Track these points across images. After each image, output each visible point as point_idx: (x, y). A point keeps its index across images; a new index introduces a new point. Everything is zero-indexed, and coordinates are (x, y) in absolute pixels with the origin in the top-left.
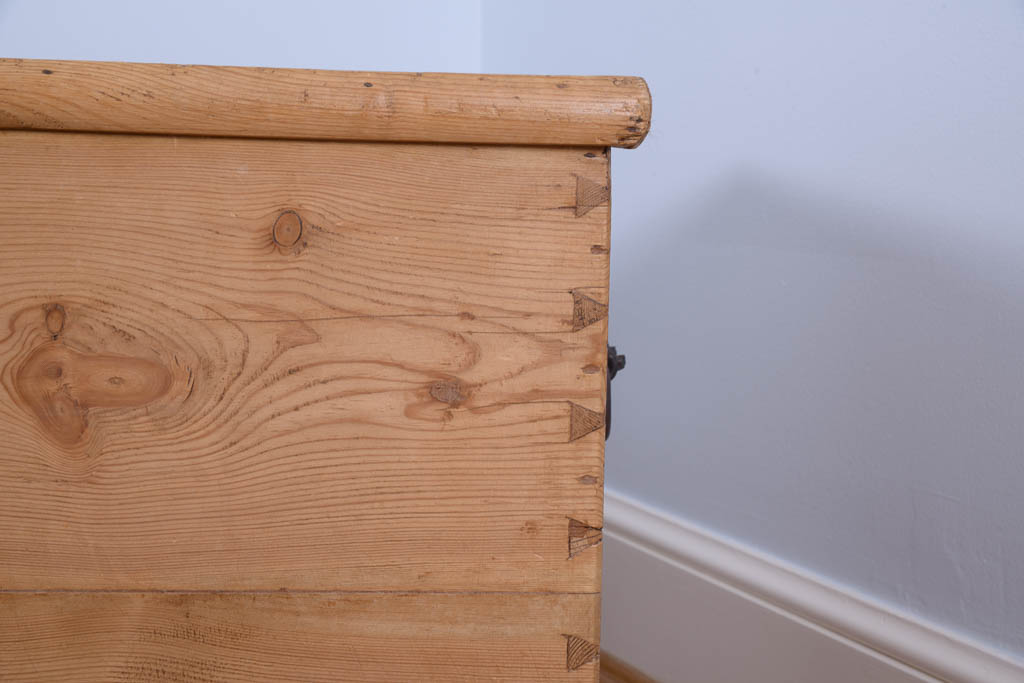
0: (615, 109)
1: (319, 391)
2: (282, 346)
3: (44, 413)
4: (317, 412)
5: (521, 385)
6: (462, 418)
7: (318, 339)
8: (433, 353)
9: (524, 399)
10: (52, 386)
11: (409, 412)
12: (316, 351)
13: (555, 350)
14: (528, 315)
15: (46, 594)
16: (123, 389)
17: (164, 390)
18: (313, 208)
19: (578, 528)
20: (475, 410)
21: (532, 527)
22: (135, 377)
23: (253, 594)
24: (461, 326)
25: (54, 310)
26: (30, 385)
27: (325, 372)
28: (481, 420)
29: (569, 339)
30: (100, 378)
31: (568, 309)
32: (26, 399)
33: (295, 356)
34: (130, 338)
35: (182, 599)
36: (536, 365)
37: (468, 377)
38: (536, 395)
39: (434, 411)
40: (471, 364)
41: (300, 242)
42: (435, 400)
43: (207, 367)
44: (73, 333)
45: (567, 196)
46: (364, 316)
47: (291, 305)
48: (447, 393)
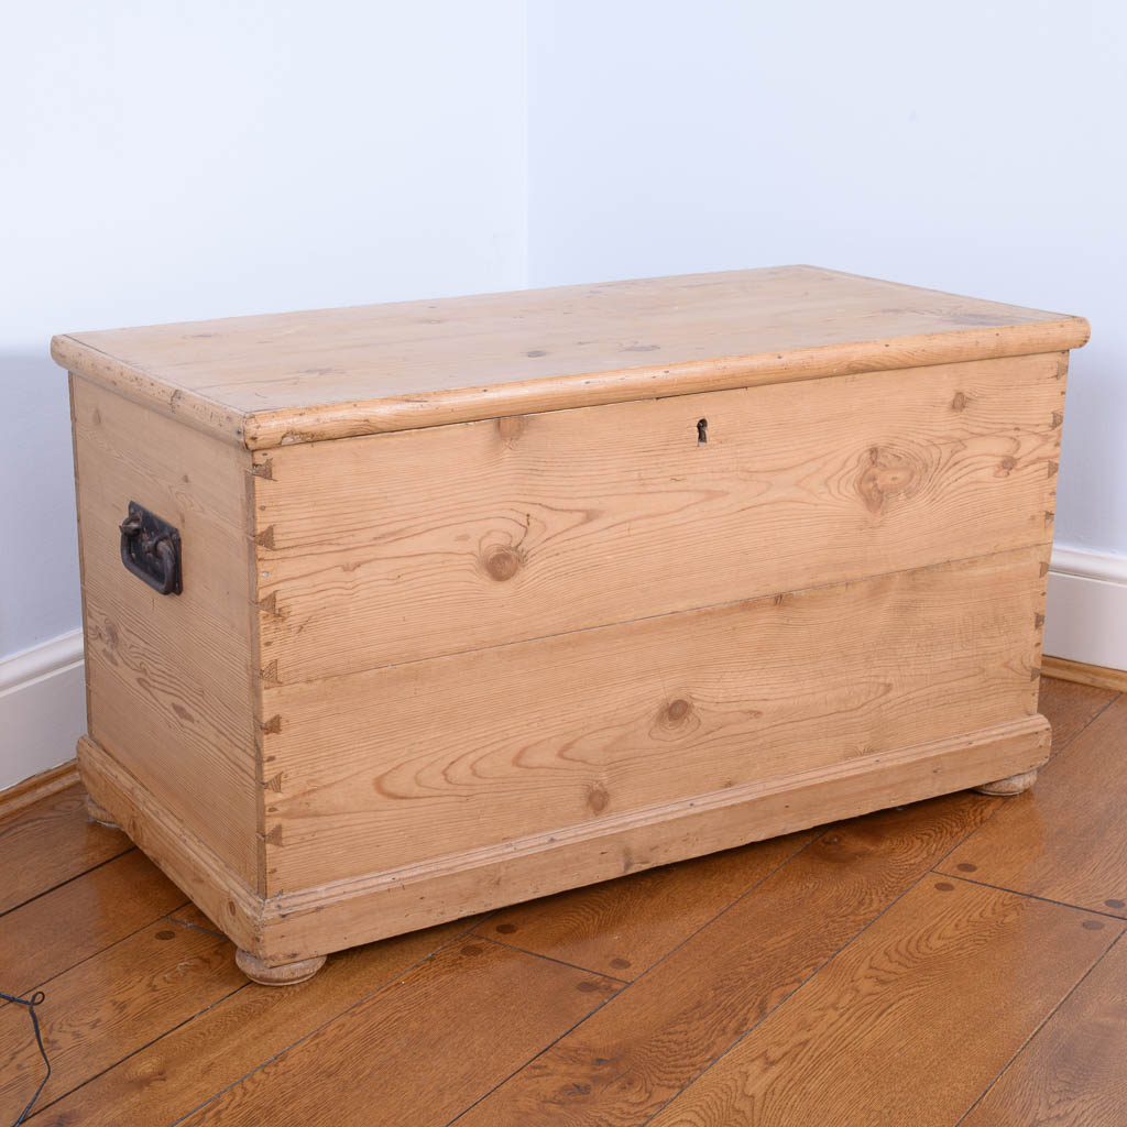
0: (1070, 333)
1: (965, 471)
2: (953, 453)
4: (964, 480)
5: (1034, 456)
6: (1013, 474)
7: (965, 448)
8: (1000, 447)
9: (1033, 463)
10: (871, 485)
11: (995, 476)
12: (966, 453)
13: (1046, 438)
14: (1038, 425)
15: (866, 579)
16: (896, 482)
17: (910, 481)
18: (966, 389)
19: (1049, 515)
20: (1018, 470)
21: (1033, 518)
22: (901, 476)
23: (937, 566)
24: (1014, 434)
25: (874, 450)
26: (863, 486)
27: (968, 462)
28: (1020, 474)
29: (1050, 433)
30: (889, 478)
31: (1051, 420)
32: (861, 492)
33: (957, 457)
34: (900, 458)
35: (914, 572)
36: (1038, 447)
37: (1016, 456)
38: (1039, 459)
39: (1004, 473)
41: (963, 406)
42: (1004, 468)
43: (926, 467)
44: (881, 460)
45: (1054, 372)
46: (982, 435)
47: (958, 434)
48: (1008, 464)
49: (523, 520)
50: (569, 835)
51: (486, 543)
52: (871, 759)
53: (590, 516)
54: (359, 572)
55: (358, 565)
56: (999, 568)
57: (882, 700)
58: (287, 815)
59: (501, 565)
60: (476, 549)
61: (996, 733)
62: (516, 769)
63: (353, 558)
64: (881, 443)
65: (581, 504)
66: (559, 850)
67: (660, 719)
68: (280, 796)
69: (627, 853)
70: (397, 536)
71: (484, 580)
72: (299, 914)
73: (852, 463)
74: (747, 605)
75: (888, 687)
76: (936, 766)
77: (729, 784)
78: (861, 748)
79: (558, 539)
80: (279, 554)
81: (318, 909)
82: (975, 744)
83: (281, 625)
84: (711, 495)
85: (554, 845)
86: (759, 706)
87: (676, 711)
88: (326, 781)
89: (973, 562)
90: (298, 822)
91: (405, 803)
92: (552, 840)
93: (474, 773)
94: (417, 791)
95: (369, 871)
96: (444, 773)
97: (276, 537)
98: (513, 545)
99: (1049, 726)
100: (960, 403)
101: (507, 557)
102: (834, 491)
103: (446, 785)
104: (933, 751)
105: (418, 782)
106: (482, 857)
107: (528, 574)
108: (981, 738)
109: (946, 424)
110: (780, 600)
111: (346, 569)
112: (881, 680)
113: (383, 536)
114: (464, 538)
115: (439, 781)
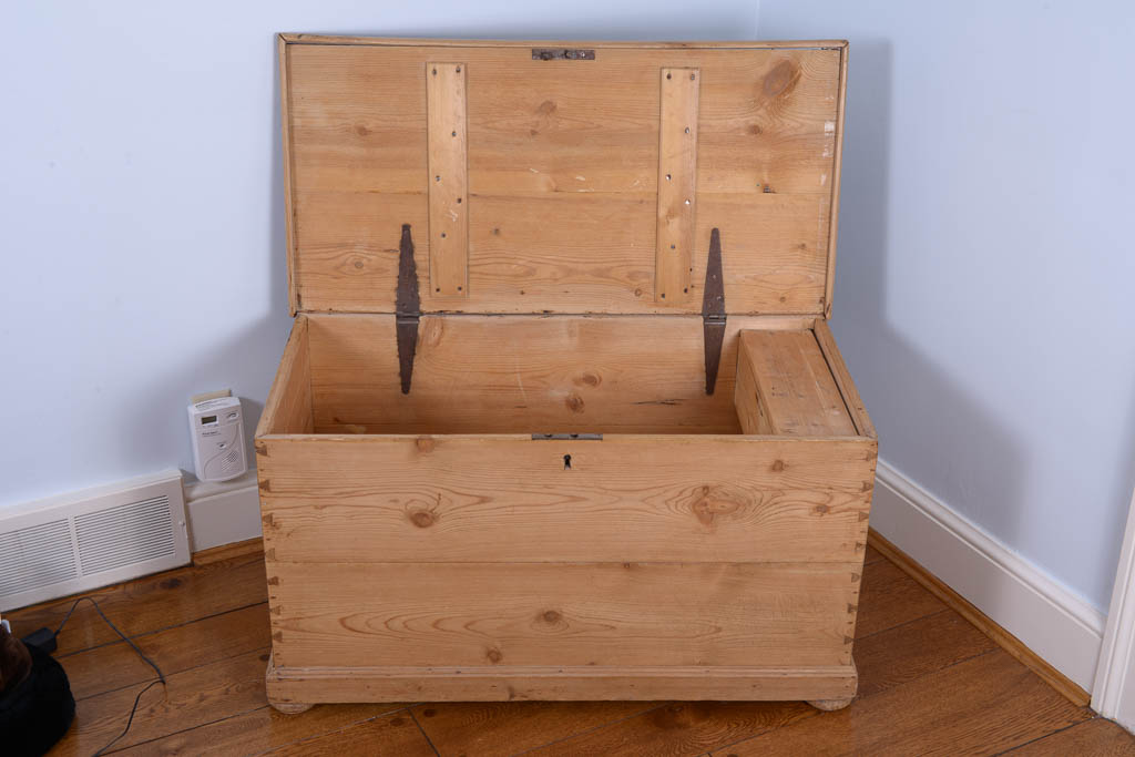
1: (783, 509)
2: (773, 497)
3: (700, 517)
4: (782, 515)
5: (846, 506)
6: (826, 516)
7: (784, 495)
8: (817, 498)
9: (845, 511)
10: (703, 508)
11: (810, 515)
12: (784, 498)
13: (856, 497)
14: (849, 488)
15: (699, 563)
16: (724, 509)
17: (737, 509)
18: (785, 459)
20: (830, 514)
21: (845, 545)
22: (727, 505)
23: (759, 563)
24: (827, 491)
25: (706, 488)
26: (697, 508)
27: (786, 504)
28: (832, 516)
30: (718, 506)
31: (862, 486)
32: (695, 511)
33: (777, 499)
34: (728, 495)
35: (738, 565)
36: (850, 501)
37: (829, 505)
38: (850, 509)
39: (819, 514)
40: (829, 502)
41: (781, 469)
42: (818, 511)
43: (750, 502)
44: (711, 494)
46: (799, 489)
47: (777, 486)
48: (822, 509)
49: (437, 497)
50: (470, 672)
51: (411, 505)
52: (704, 669)
53: (483, 500)
54: (324, 510)
55: (325, 507)
56: (813, 572)
57: (714, 636)
58: (286, 628)
59: (421, 519)
60: (403, 508)
61: (809, 672)
62: (434, 630)
63: (321, 502)
64: (711, 483)
65: (477, 493)
66: (462, 679)
67: (538, 619)
68: (280, 617)
69: (511, 689)
70: (350, 495)
71: (410, 526)
72: (290, 680)
73: (688, 493)
74: (600, 565)
75: (719, 630)
76: (755, 684)
77: (592, 664)
78: (698, 661)
79: (462, 509)
80: (273, 495)
81: (301, 680)
82: (789, 676)
83: (277, 531)
84: (574, 499)
85: (460, 676)
86: (614, 624)
87: (550, 617)
88: (309, 614)
89: (789, 565)
90: (291, 633)
91: (360, 635)
92: (458, 672)
93: (406, 627)
94: (368, 629)
95: (338, 665)
96: (386, 623)
97: (271, 486)
98: (430, 509)
99: (856, 675)
100: (778, 466)
101: (425, 515)
102: (673, 508)
103: (386, 629)
104: (753, 673)
105: (369, 626)
106: (411, 672)
107: (440, 526)
108: (794, 672)
109: (767, 479)
110: (627, 566)
111: (316, 507)
112: (713, 624)
113: (341, 493)
114: (396, 501)
115: (382, 627)
